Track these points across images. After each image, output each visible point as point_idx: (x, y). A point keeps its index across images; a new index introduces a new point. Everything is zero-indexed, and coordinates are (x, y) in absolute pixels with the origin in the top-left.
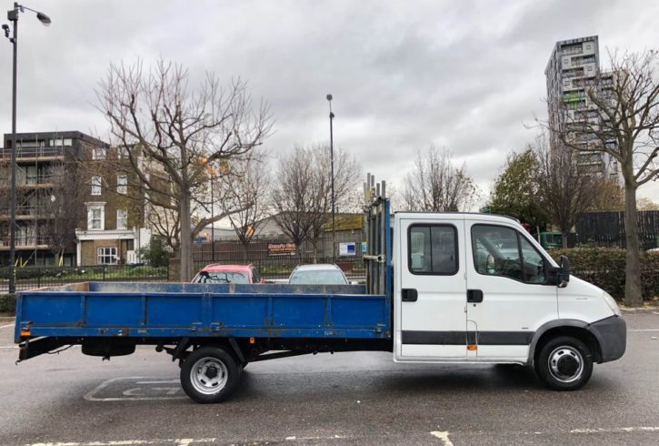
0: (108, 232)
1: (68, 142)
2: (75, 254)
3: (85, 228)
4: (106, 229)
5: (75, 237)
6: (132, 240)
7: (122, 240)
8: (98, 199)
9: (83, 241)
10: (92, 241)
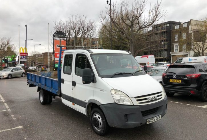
0: (180, 52)
1: (168, 25)
2: (171, 60)
3: (173, 52)
4: (179, 51)
5: (170, 55)
6: (187, 55)
7: (184, 55)
8: (177, 42)
9: (173, 56)
10: (175, 55)
